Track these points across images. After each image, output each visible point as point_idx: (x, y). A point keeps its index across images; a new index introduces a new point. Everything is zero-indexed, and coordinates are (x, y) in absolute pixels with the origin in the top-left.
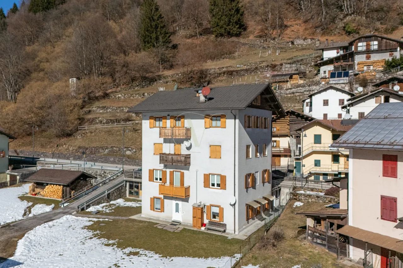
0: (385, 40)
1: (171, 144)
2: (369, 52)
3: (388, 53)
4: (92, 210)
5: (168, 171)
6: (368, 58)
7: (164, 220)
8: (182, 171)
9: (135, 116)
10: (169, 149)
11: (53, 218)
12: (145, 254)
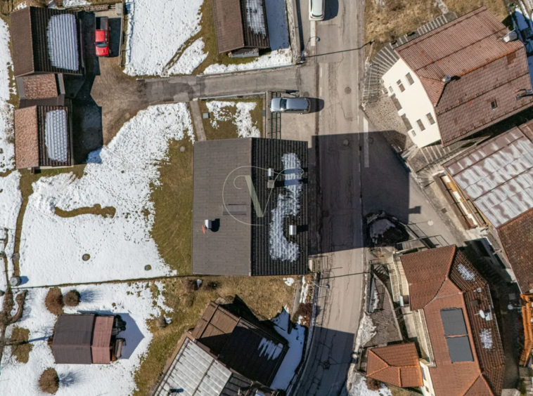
4: (209, 108)
11: (175, 97)
12: (148, 220)
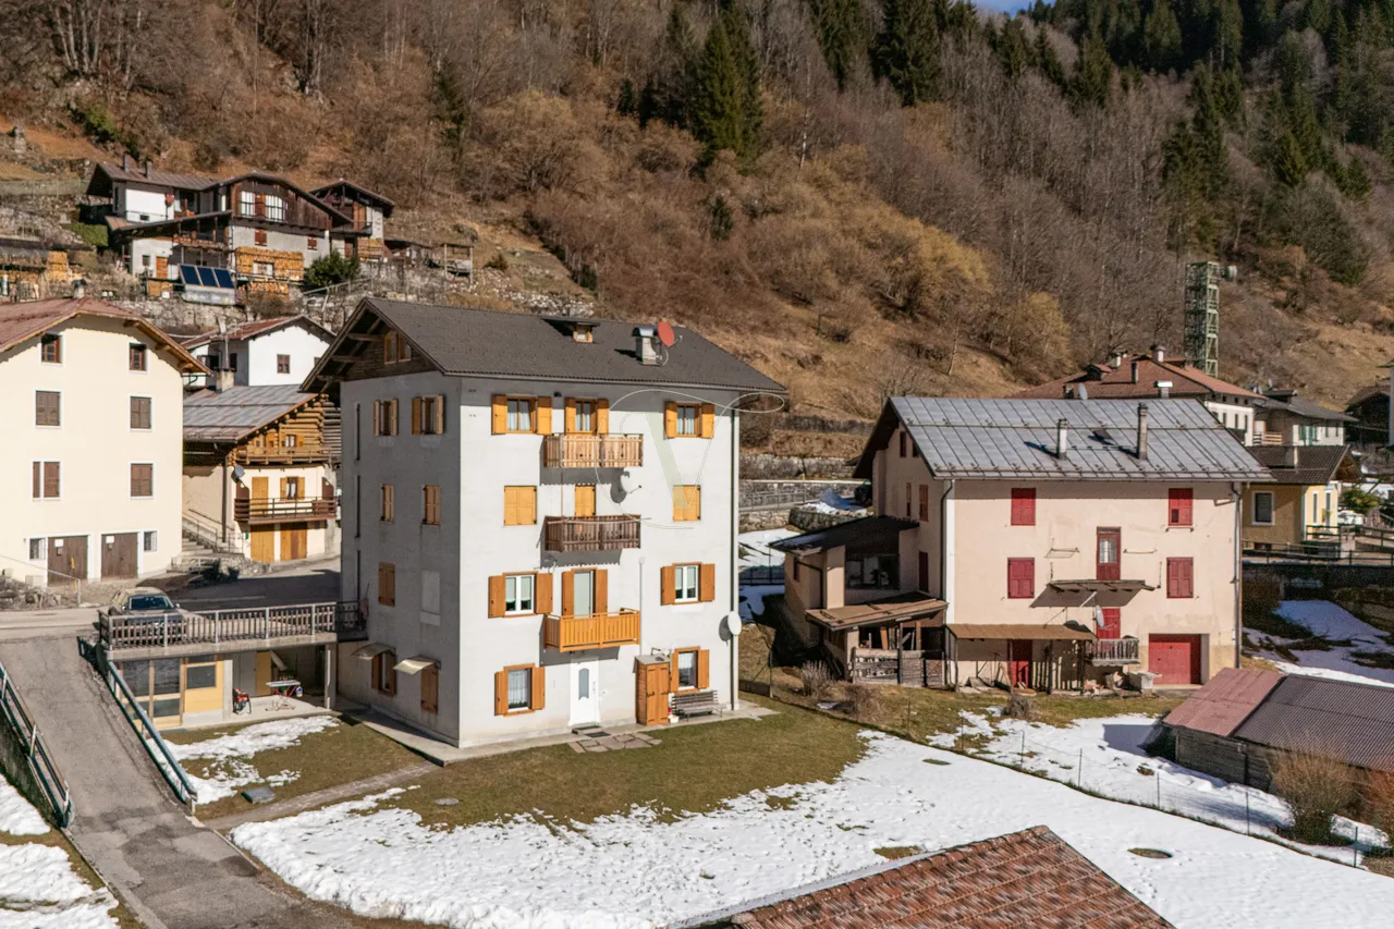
0: (303, 201)
1: (565, 486)
2: (263, 225)
3: (306, 239)
5: (557, 572)
6: (261, 240)
7: (546, 734)
8: (600, 567)
10: (560, 501)
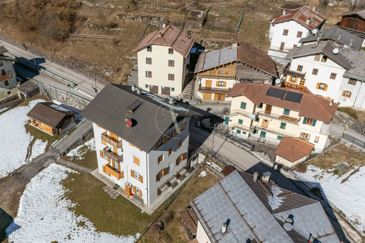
4: (71, 156)
7: (111, 181)
9: (119, 18)
11: (44, 165)
12: (87, 226)
